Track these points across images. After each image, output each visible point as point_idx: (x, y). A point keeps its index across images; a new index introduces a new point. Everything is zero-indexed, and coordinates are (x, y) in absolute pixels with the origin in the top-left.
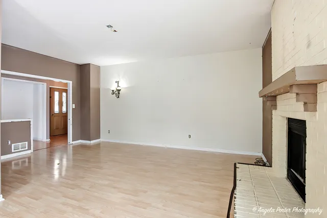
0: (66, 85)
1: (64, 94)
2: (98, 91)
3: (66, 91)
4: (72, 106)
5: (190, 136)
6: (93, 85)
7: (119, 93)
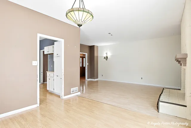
0: (85, 55)
1: (84, 59)
2: (97, 57)
3: (85, 57)
4: (87, 64)
5: (142, 78)
6: (95, 55)
7: (107, 58)
